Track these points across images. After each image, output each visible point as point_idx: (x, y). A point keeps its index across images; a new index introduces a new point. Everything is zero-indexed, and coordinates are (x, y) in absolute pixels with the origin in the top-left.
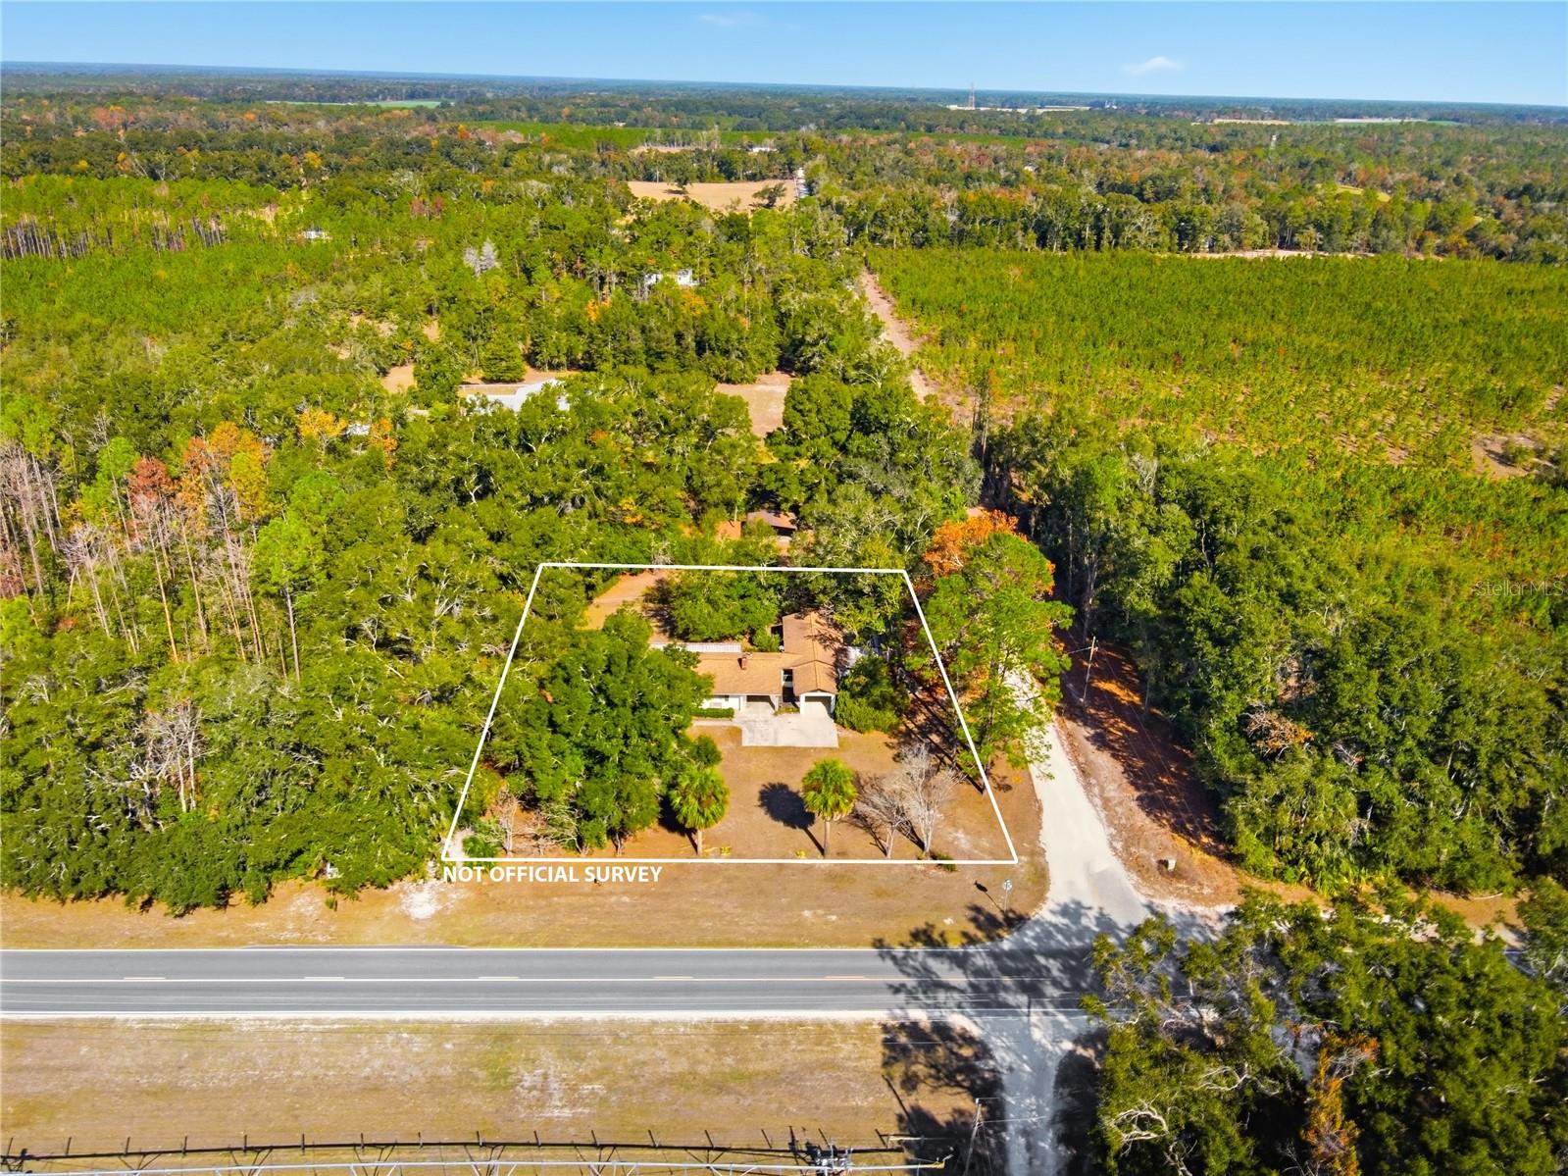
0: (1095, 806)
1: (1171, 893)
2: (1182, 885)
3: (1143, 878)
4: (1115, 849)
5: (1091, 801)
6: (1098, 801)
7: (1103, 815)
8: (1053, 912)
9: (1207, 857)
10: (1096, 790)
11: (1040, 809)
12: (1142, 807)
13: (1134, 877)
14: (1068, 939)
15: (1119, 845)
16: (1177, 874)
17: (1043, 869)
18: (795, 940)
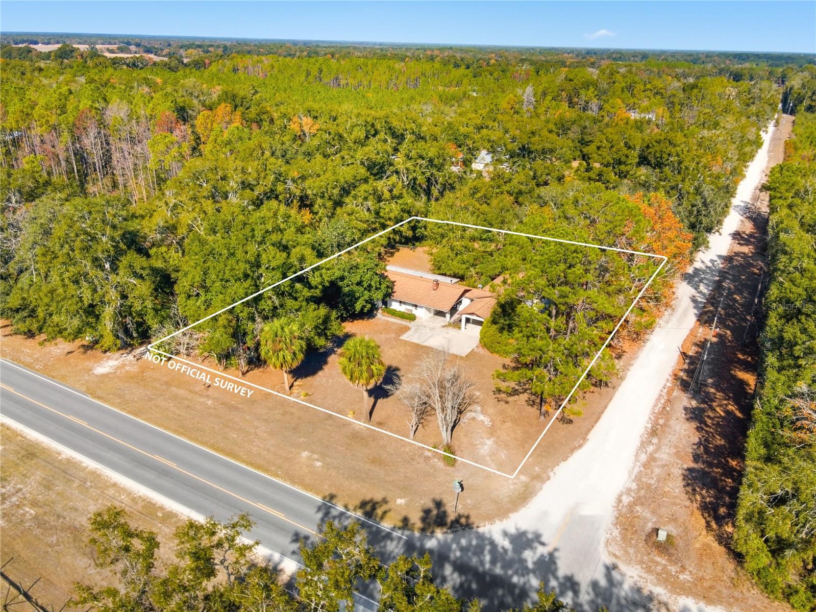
0: (637, 460)
1: (641, 562)
2: (661, 560)
3: (624, 538)
4: (619, 501)
5: (637, 455)
6: (643, 458)
7: (637, 470)
8: (505, 534)
9: (716, 544)
10: (651, 449)
11: (580, 446)
12: (685, 477)
13: (616, 533)
14: (493, 562)
15: (626, 500)
16: (665, 548)
17: (531, 493)
18: (273, 468)
